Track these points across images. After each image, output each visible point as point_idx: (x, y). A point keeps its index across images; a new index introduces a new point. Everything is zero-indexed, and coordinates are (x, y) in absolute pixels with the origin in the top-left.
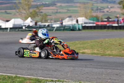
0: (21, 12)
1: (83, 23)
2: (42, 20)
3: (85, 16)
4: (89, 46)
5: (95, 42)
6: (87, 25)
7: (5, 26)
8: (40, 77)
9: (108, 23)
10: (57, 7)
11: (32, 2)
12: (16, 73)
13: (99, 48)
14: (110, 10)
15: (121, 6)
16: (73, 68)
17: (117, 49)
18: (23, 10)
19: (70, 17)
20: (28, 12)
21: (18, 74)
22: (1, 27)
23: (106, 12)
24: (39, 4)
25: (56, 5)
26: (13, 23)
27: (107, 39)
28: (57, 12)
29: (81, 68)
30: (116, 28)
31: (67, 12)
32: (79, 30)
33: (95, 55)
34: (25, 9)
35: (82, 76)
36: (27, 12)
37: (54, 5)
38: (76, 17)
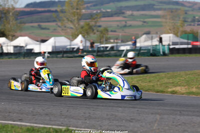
0: (65, 27)
1: (171, 44)
2: (101, 40)
3: (174, 32)
4: (183, 80)
5: (193, 74)
6: (177, 47)
7: (40, 49)
10: (125, 17)
11: (84, 9)
12: (67, 124)
16: (160, 115)
18: (69, 23)
19: (148, 33)
20: (77, 25)
21: (70, 127)
22: (33, 51)
24: (95, 12)
25: (123, 13)
26: (54, 45)
28: (125, 26)
29: (174, 117)
31: (143, 25)
32: (164, 54)
33: (194, 96)
34: (71, 21)
35: (177, 128)
36: (75, 26)
37: (120, 14)
38: (159, 33)
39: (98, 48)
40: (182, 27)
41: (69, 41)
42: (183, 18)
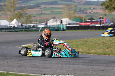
0: (6, 14)
1: (67, 24)
2: (27, 21)
3: (69, 17)
4: (74, 45)
5: (80, 41)
6: (71, 26)
8: (31, 73)
9: (92, 24)
10: (41, 9)
11: (17, 4)
12: (7, 70)
13: (84, 47)
14: (92, 11)
15: (104, 7)
16: (61, 65)
17: (101, 47)
18: (9, 12)
19: (54, 18)
20: (13, 13)
21: (9, 71)
23: (88, 13)
24: (24, 6)
25: (40, 6)
27: (91, 39)
28: (41, 14)
29: (69, 65)
30: (99, 28)
31: (51, 13)
32: (64, 30)
34: (10, 11)
35: (70, 72)
36: (12, 14)
37: (38, 7)
38: (60, 18)
39: (26, 26)
40: (74, 14)
41: (8, 22)
42: (75, 9)
